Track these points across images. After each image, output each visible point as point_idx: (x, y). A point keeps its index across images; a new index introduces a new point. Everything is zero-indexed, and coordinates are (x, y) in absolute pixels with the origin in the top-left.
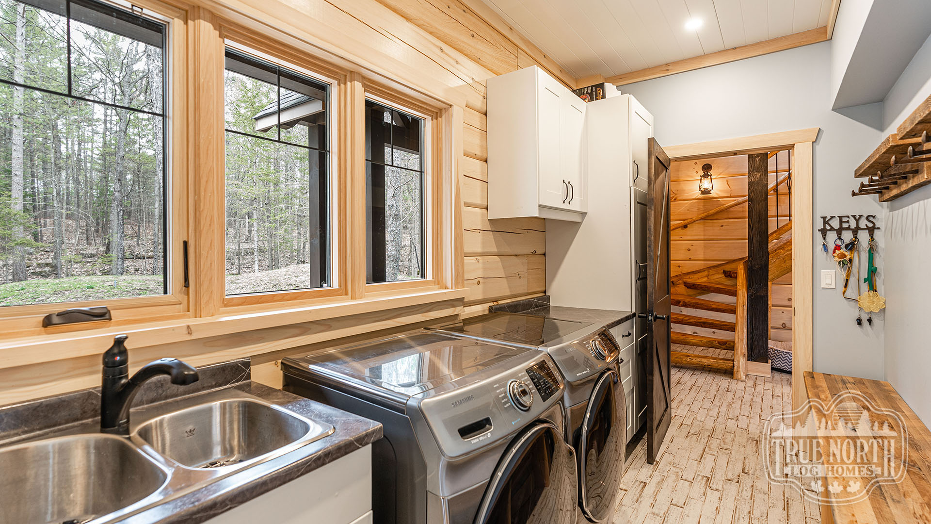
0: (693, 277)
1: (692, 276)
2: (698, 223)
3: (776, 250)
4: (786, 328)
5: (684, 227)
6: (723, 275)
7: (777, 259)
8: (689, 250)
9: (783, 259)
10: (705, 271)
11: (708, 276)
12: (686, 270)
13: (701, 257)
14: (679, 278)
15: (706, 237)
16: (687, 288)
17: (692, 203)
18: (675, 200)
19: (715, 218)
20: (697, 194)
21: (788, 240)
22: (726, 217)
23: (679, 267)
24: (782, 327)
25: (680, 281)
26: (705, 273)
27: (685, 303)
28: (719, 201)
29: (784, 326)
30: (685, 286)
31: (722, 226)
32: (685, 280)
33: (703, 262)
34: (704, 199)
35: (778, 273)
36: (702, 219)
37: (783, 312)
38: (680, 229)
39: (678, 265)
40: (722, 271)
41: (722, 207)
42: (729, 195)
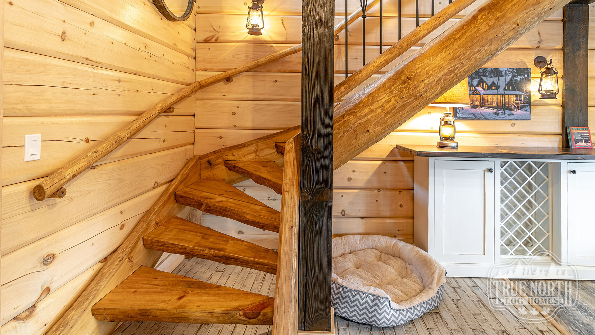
0: (237, 153)
1: (235, 152)
2: (246, 76)
3: (343, 116)
4: (346, 216)
5: (227, 81)
6: (275, 150)
7: (345, 132)
8: (234, 113)
9: (355, 131)
10: (252, 144)
11: (256, 152)
12: (229, 144)
13: (249, 124)
14: (217, 155)
15: (257, 96)
16: (229, 170)
17: (238, 46)
18: (216, 40)
19: (268, 69)
20: (244, 35)
21: (360, 99)
22: (280, 68)
23: (221, 138)
24: (341, 215)
25: (220, 160)
26: (253, 148)
27: (209, 207)
28: (272, 46)
29: (343, 213)
30: (225, 166)
31: (276, 81)
32: (226, 158)
33: (251, 131)
34: (255, 42)
35: (346, 156)
36: (249, 70)
37: (342, 196)
38: (222, 83)
39: (219, 135)
40: (274, 144)
41: (275, 54)
42: (284, 40)
